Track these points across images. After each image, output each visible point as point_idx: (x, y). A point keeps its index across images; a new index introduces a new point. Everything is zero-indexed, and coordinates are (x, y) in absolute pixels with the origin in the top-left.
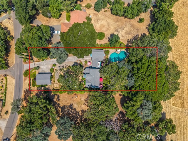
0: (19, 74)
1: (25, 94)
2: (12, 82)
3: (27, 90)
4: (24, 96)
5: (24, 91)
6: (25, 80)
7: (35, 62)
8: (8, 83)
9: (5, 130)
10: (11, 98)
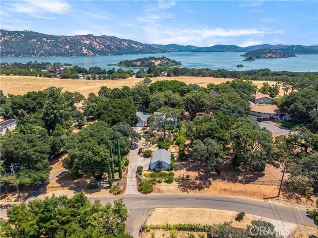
0: (143, 201)
1: (190, 188)
2: (161, 215)
3: (181, 186)
4: (194, 190)
5: (184, 190)
6: (160, 191)
7: (127, 176)
8: (162, 223)
9: (291, 222)
10: (201, 214)
